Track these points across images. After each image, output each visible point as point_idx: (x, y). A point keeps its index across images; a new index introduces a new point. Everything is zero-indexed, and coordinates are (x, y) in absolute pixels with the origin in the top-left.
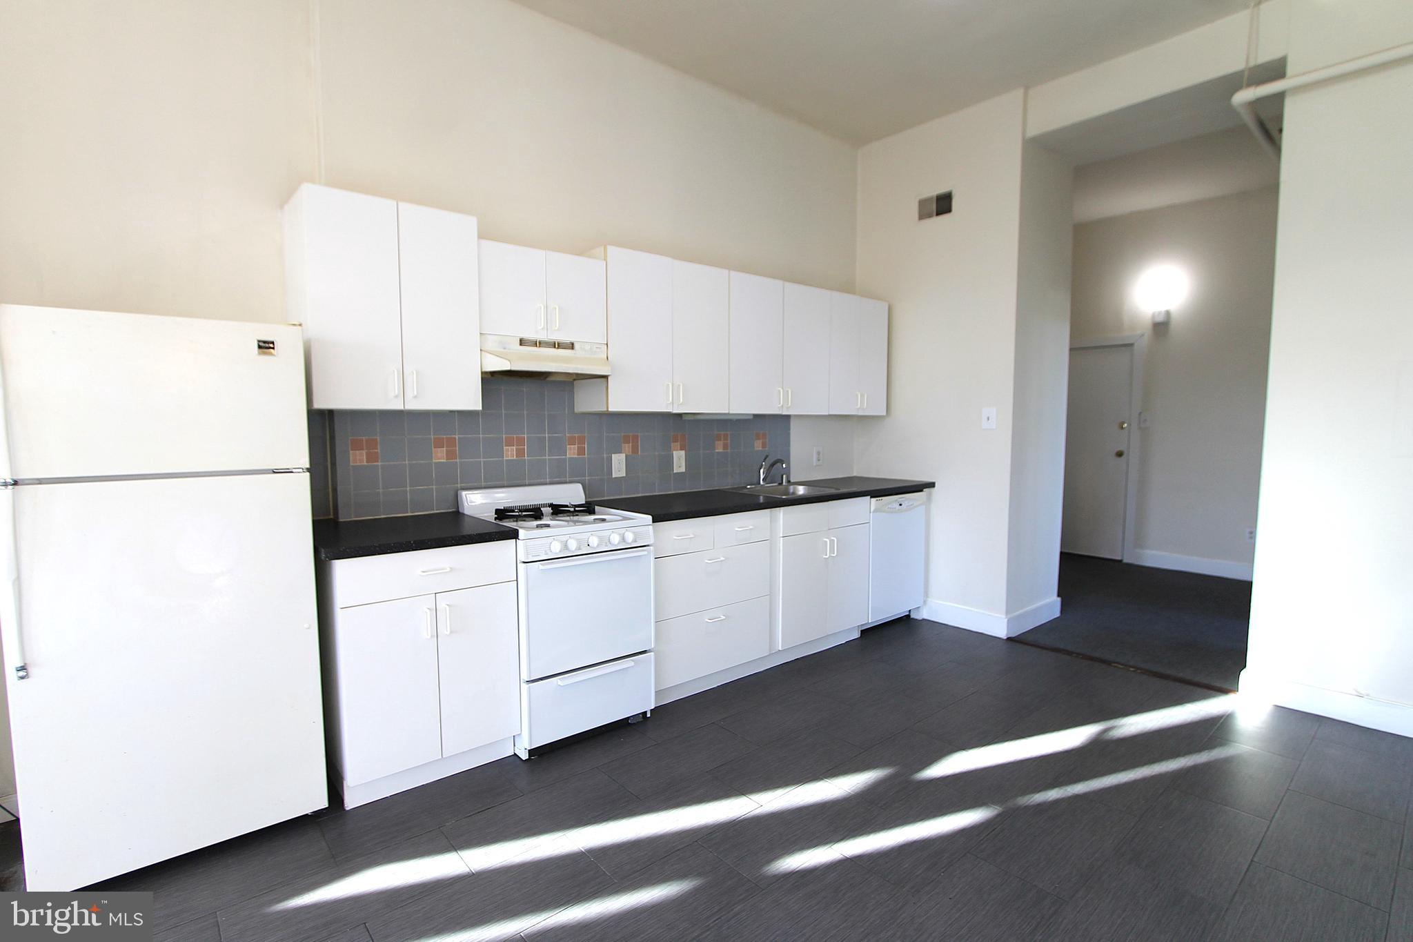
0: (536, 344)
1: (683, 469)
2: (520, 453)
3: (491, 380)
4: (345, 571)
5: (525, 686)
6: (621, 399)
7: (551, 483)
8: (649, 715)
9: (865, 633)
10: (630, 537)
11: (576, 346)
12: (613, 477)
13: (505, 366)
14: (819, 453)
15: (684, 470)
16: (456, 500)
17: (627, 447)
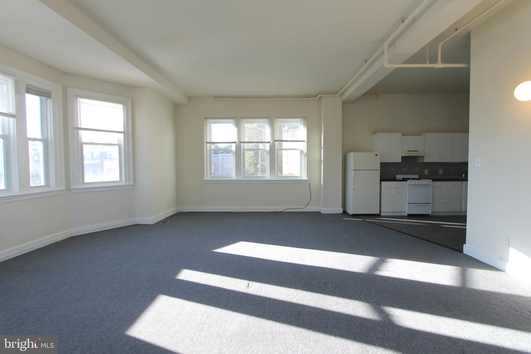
0: (411, 151)
1: (442, 173)
2: (406, 169)
3: (403, 157)
4: (383, 183)
5: (407, 204)
6: (426, 160)
10: (427, 183)
11: (418, 151)
12: (425, 174)
13: (406, 155)
16: (395, 176)
17: (428, 169)
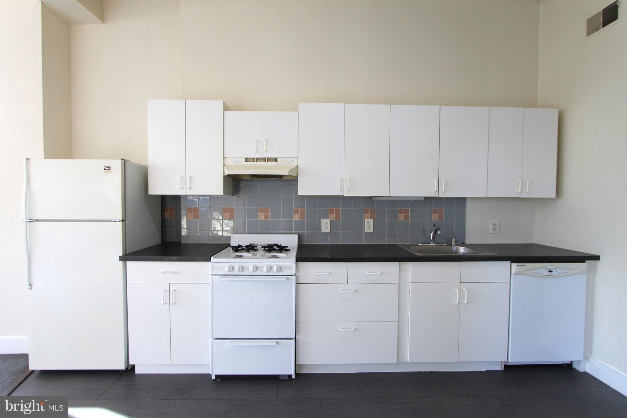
0: (254, 160)
2: (267, 217)
7: (283, 233)
8: (294, 377)
9: (508, 368)
10: (275, 268)
11: (279, 160)
12: (322, 232)
14: (495, 225)
15: (372, 231)
17: (332, 216)
